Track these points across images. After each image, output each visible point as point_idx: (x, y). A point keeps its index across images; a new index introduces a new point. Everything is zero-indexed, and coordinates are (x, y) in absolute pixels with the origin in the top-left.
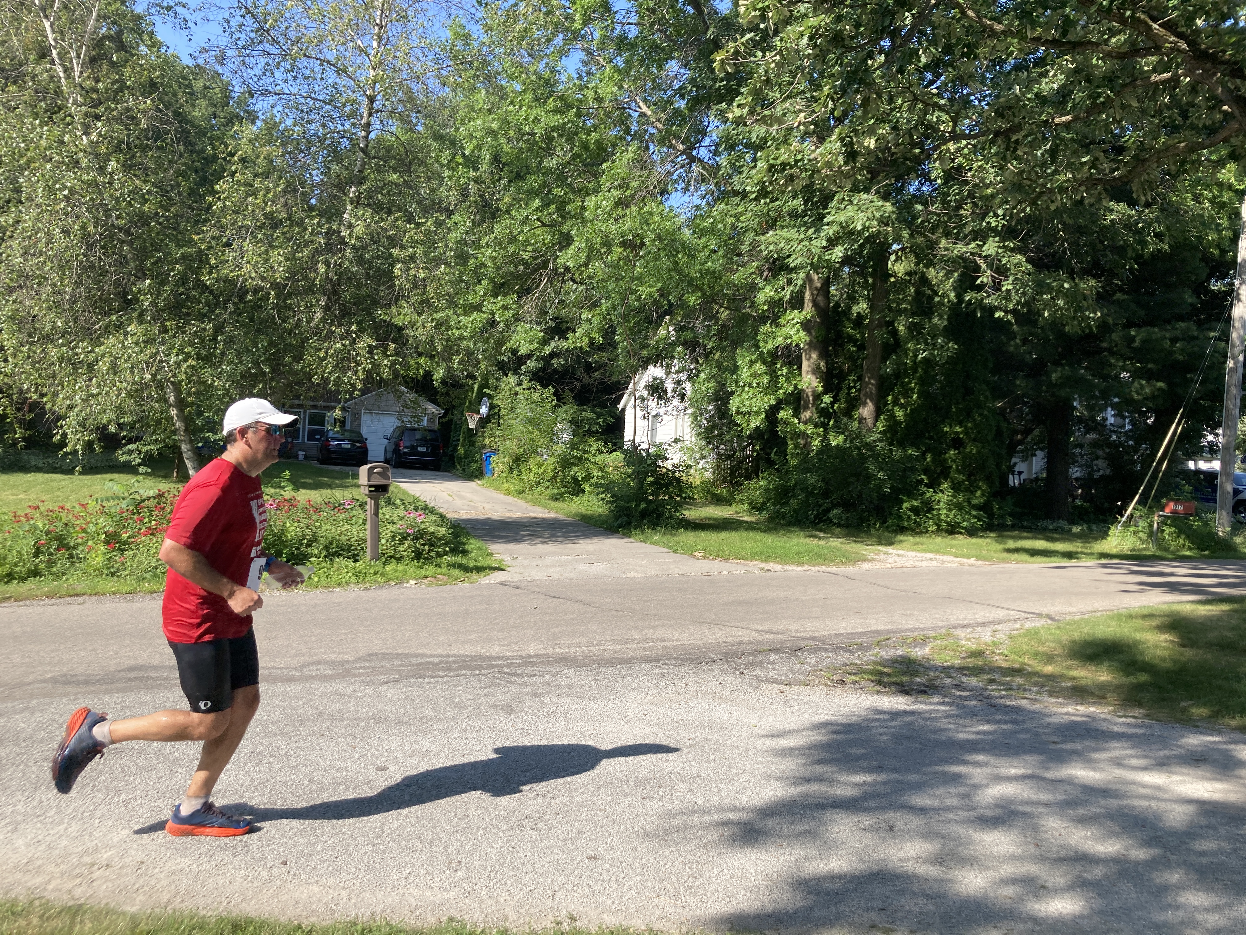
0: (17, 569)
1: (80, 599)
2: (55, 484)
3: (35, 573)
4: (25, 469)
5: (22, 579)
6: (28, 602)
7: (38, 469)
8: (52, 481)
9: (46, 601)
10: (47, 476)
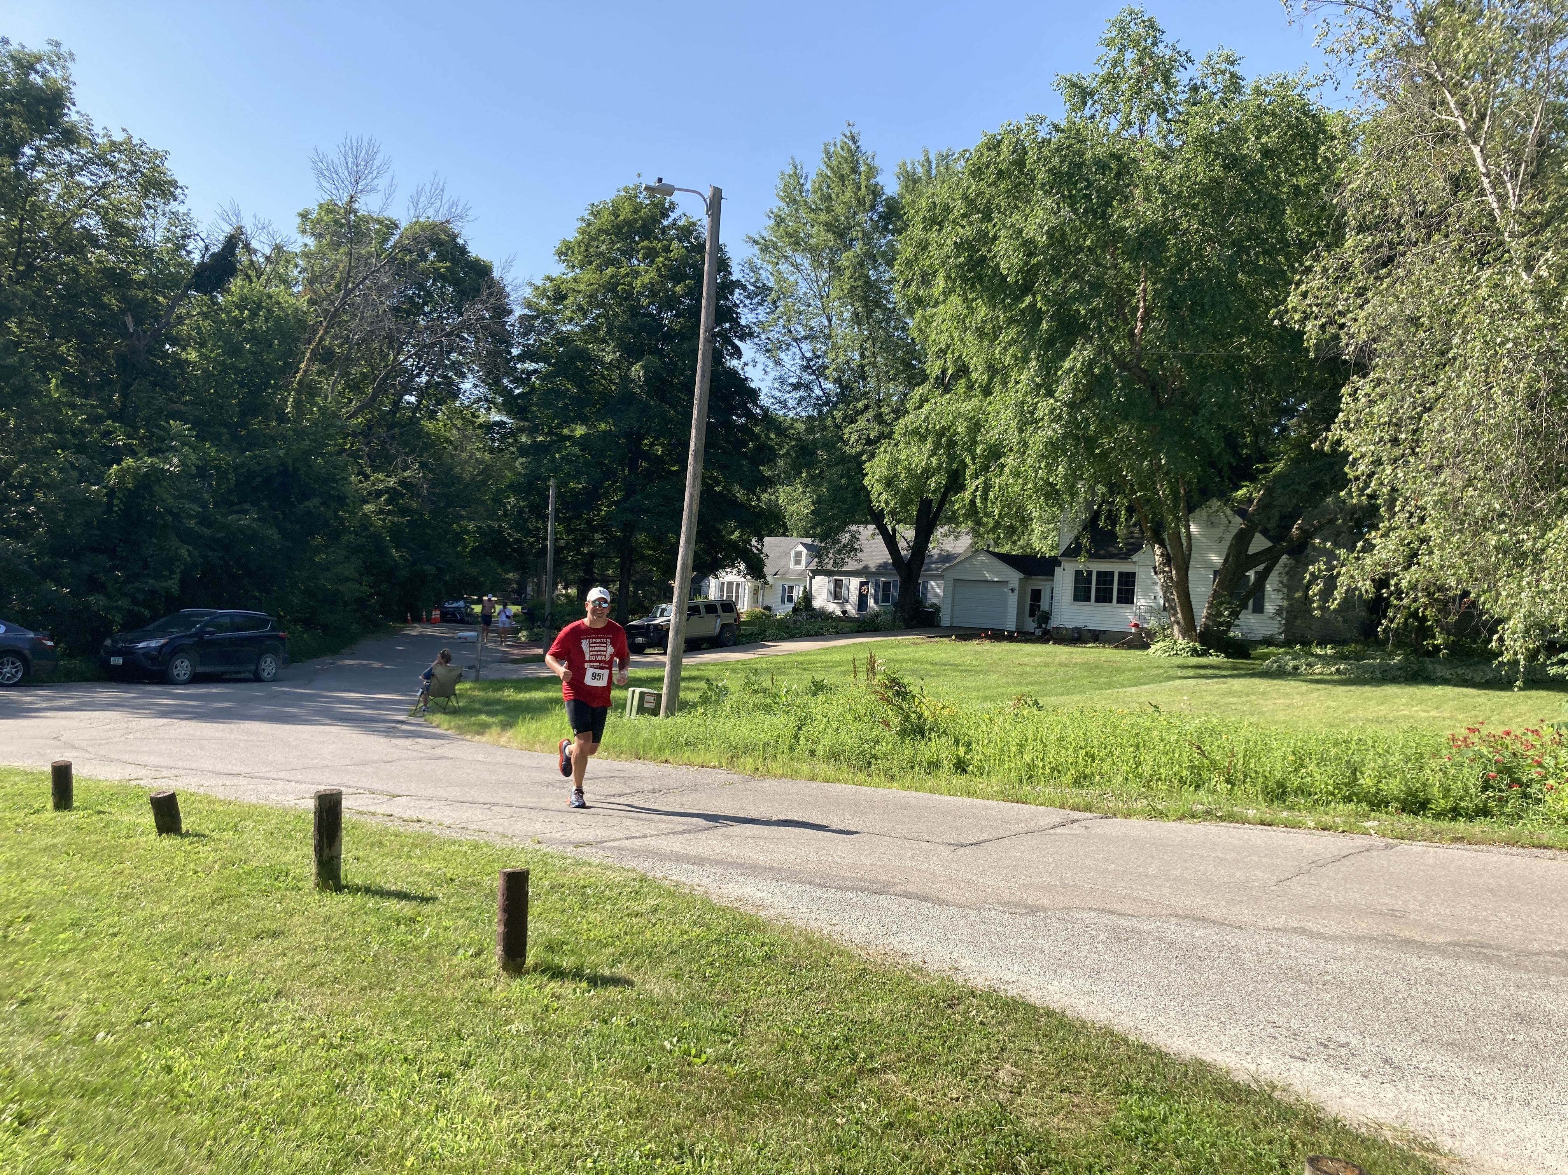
0: (1463, 804)
1: (1549, 853)
2: (1468, 700)
3: (1484, 812)
4: (1431, 680)
5: (1470, 818)
6: (1484, 847)
7: (1445, 682)
8: (1465, 696)
9: (1507, 849)
10: (1457, 690)
